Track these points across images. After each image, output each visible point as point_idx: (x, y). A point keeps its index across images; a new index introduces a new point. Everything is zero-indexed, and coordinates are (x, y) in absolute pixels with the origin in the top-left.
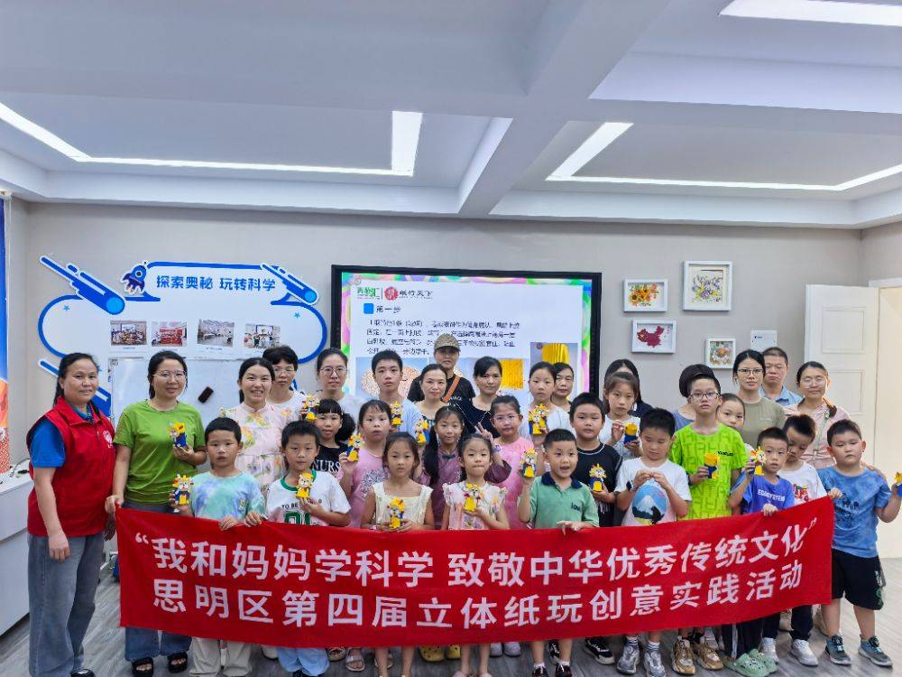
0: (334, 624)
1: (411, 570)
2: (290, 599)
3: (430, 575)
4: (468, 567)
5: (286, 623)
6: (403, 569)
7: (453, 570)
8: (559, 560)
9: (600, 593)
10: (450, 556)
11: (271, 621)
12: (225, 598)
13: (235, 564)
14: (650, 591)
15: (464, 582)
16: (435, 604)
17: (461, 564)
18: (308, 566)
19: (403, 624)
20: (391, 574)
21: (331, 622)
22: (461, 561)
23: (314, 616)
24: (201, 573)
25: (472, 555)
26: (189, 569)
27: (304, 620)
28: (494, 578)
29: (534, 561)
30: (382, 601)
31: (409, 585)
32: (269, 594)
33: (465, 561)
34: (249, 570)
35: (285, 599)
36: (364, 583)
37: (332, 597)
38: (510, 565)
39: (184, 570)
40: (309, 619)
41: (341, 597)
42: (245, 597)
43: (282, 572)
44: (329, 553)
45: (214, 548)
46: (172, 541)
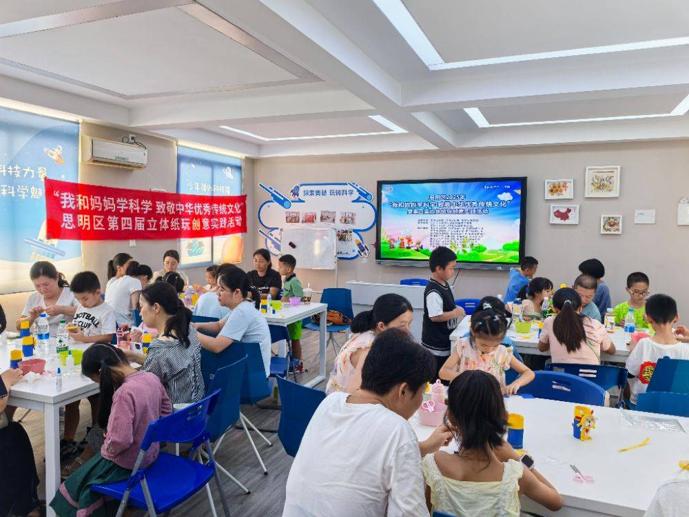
3: (151, 209)
5: (109, 229)
6: (143, 207)
7: (157, 207)
8: (183, 206)
10: (156, 202)
11: (104, 229)
12: (88, 220)
13: (91, 204)
15: (160, 212)
16: (152, 220)
18: (114, 205)
19: (143, 229)
20: (139, 208)
21: (123, 228)
23: (117, 226)
24: (80, 208)
25: (163, 202)
26: (76, 207)
27: (115, 228)
28: (168, 211)
29: (177, 205)
30: (137, 219)
31: (145, 212)
32: (103, 217)
33: (161, 204)
34: (96, 207)
35: (108, 219)
36: (132, 211)
37: (122, 218)
38: (171, 206)
39: (73, 208)
41: (125, 218)
43: (107, 208)
44: (121, 199)
45: (84, 197)
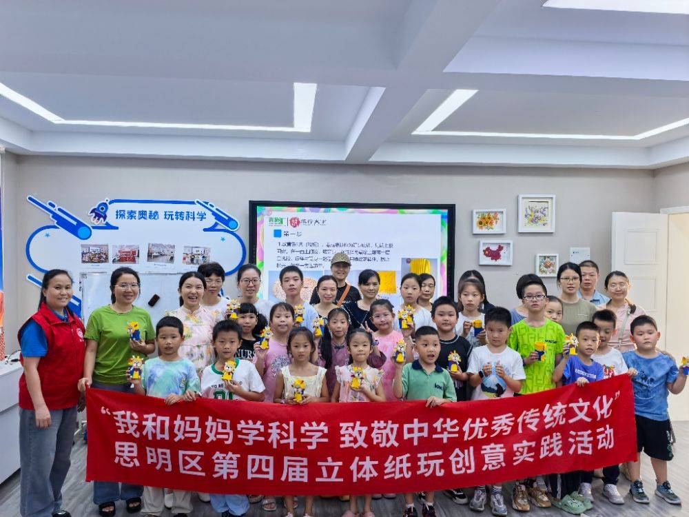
0: (252, 478)
1: (311, 437)
2: (218, 458)
3: (326, 440)
4: (355, 433)
5: (215, 476)
6: (305, 436)
7: (344, 435)
8: (425, 425)
9: (457, 451)
10: (341, 425)
11: (203, 474)
12: (168, 456)
13: (176, 431)
14: (495, 449)
15: (352, 445)
16: (330, 462)
17: (350, 430)
18: (231, 433)
19: (305, 480)
20: (295, 440)
21: (250, 476)
22: (350, 429)
23: (236, 472)
24: (150, 438)
25: (358, 423)
26: (141, 434)
27: (229, 474)
28: (375, 442)
29: (406, 426)
30: (289, 461)
31: (310, 447)
32: (202, 453)
33: (353, 428)
34: (187, 435)
35: (214, 457)
36: (275, 446)
37: (250, 457)
38: (388, 430)
39: (137, 435)
40: (233, 474)
41: (257, 458)
42: (184, 456)
43: (212, 437)
44: (247, 423)
45: (160, 418)
46: (128, 413)
